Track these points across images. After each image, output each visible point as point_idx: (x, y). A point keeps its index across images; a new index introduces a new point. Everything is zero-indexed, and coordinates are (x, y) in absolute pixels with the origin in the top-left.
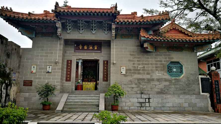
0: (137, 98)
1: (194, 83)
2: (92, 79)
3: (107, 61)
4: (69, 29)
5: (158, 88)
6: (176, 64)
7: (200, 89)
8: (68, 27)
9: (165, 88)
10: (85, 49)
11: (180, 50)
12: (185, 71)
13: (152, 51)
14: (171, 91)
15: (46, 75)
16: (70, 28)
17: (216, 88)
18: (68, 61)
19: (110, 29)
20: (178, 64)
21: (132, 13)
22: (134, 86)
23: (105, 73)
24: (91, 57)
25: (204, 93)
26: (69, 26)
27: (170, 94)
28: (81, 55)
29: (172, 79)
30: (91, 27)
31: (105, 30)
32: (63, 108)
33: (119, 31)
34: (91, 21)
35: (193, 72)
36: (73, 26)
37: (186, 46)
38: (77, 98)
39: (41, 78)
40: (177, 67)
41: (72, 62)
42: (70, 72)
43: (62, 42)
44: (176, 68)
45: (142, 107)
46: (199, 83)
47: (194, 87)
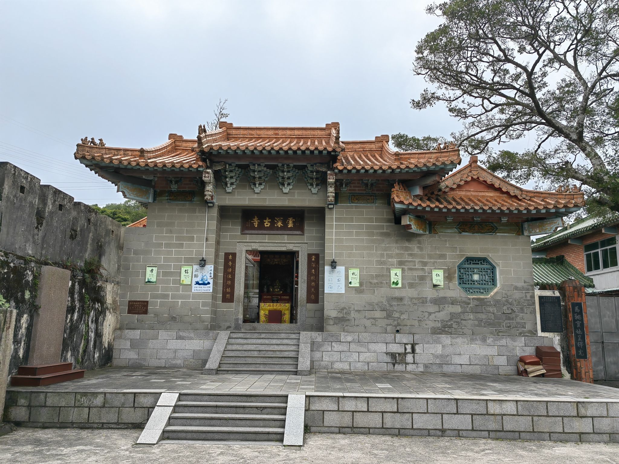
0: (386, 343)
1: (522, 309)
2: (281, 295)
3: (317, 256)
4: (231, 184)
5: (435, 321)
6: (479, 263)
7: (536, 323)
8: (227, 180)
9: (451, 319)
10: (266, 226)
11: (488, 230)
12: (500, 281)
13: (421, 232)
14: (465, 326)
15: (180, 289)
16: (233, 180)
17: (575, 320)
18: (227, 255)
19: (322, 182)
20: (485, 263)
21: (376, 137)
22: (378, 314)
23: (313, 283)
24: (280, 245)
25: (546, 333)
26: (232, 177)
27: (464, 334)
28: (257, 241)
29: (469, 299)
30: (280, 178)
31: (312, 185)
32: (220, 363)
33: (344, 186)
34: (280, 165)
35: (520, 284)
36: (238, 177)
37: (504, 220)
38: (249, 341)
39: (168, 295)
40: (483, 270)
41: (237, 257)
42: (233, 280)
43: (215, 212)
44: (480, 271)
45: (396, 362)
46: (535, 309)
47: (523, 319)
